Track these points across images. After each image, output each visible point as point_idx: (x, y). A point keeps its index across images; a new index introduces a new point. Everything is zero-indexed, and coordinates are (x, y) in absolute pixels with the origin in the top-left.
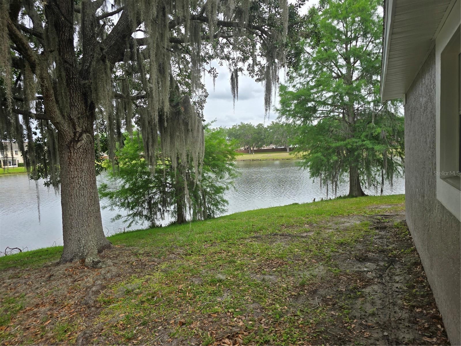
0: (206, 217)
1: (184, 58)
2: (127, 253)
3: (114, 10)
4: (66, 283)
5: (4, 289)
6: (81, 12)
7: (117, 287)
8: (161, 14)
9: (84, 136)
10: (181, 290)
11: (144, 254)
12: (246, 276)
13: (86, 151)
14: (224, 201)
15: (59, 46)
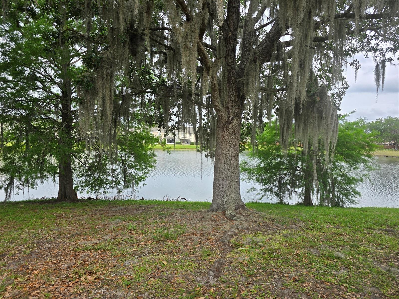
0: (334, 205)
1: (327, 54)
2: (257, 215)
3: (268, 22)
4: (212, 225)
5: (175, 219)
6: (244, 27)
7: (246, 237)
8: (307, 17)
9: (235, 120)
10: (298, 254)
11: (270, 219)
12: (369, 261)
13: (234, 131)
14: (356, 193)
15: (226, 54)
